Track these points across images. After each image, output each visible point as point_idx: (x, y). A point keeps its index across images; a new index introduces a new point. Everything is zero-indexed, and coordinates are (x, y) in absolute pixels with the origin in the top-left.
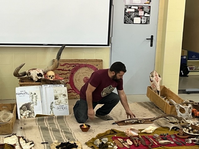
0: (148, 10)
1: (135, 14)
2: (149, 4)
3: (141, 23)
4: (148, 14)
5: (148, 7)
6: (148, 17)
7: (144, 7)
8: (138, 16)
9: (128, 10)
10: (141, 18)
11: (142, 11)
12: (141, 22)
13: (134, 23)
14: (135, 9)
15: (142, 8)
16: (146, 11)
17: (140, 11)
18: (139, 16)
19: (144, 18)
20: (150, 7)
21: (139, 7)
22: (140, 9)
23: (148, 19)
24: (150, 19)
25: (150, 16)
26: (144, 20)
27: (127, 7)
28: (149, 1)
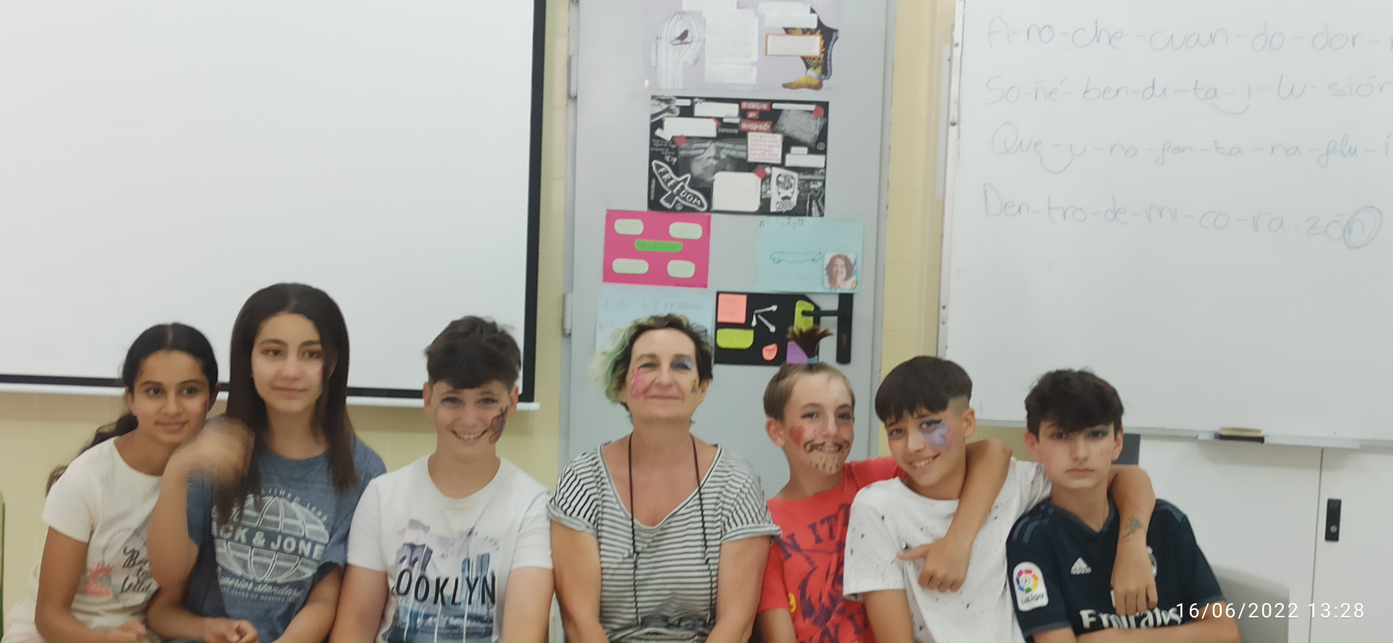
0: (813, 127)
1: (719, 149)
2: (818, 87)
3: (764, 209)
4: (813, 150)
5: (812, 107)
6: (811, 170)
7: (779, 112)
8: (743, 165)
9: (674, 127)
10: (766, 179)
11: (773, 130)
12: (765, 201)
13: (716, 207)
14: (719, 120)
15: (770, 116)
16: (797, 134)
17: (757, 131)
18: (750, 167)
19: (781, 179)
20: (822, 111)
21: (744, 105)
22: (752, 120)
23: (813, 186)
24: (824, 182)
25: (825, 167)
26: (788, 193)
27: (668, 110)
28: (819, 70)
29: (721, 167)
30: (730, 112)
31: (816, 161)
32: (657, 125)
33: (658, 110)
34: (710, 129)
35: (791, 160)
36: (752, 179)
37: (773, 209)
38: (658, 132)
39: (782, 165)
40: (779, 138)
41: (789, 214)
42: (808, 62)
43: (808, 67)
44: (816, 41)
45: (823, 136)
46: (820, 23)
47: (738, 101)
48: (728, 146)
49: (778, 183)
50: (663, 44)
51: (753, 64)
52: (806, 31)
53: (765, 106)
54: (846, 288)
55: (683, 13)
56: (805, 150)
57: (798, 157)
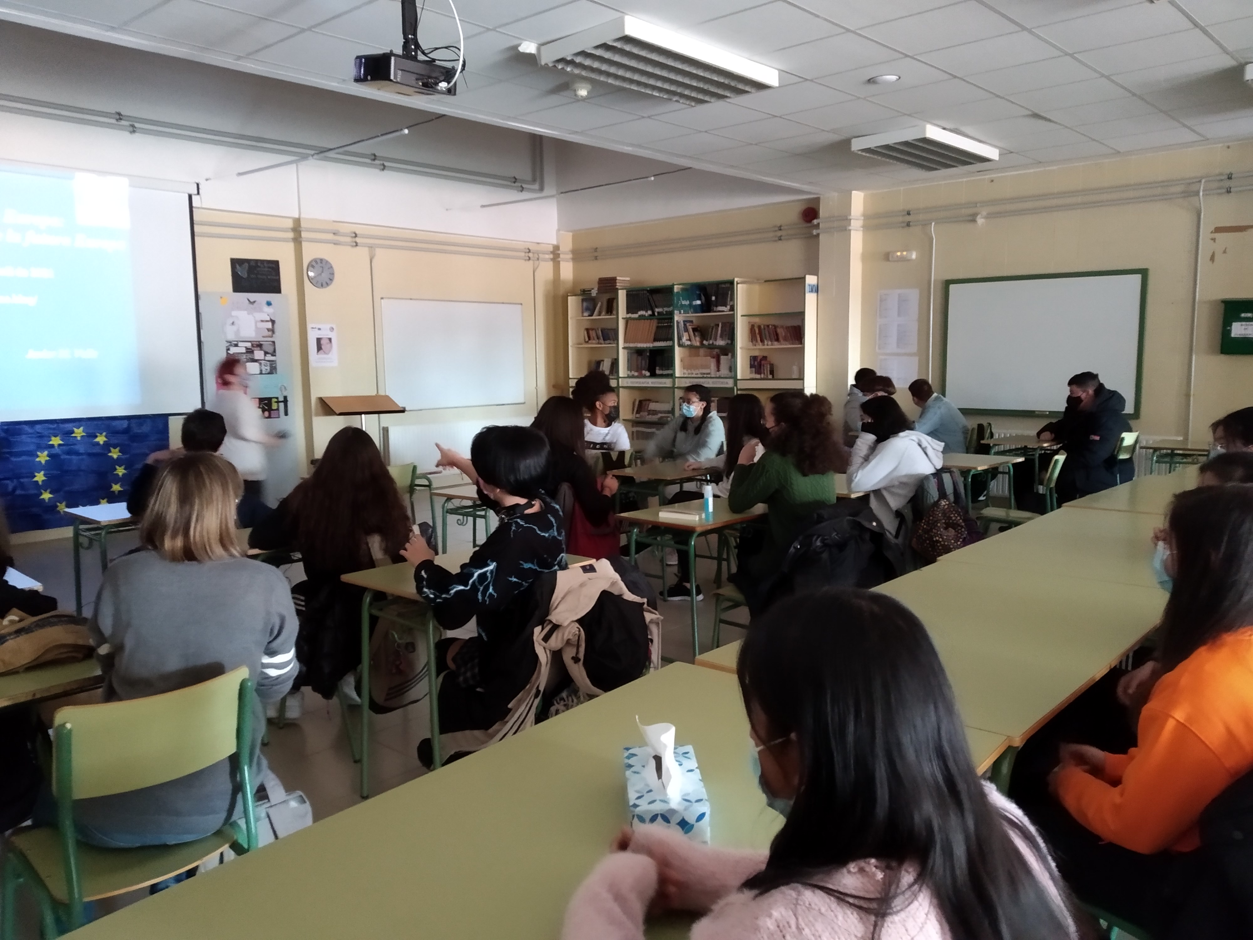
0: (272, 349)
1: (247, 356)
2: (272, 337)
3: (261, 373)
5: (271, 343)
6: (272, 361)
7: (262, 344)
8: (254, 360)
9: (233, 350)
10: (260, 364)
11: (261, 350)
12: (261, 370)
14: (246, 347)
16: (267, 350)
17: (257, 350)
18: (256, 361)
19: (265, 364)
20: (274, 344)
21: (253, 343)
22: (255, 347)
23: (273, 365)
24: (276, 364)
25: (276, 360)
26: (267, 368)
27: (231, 345)
29: (247, 362)
30: (249, 345)
31: (273, 358)
32: (228, 349)
33: (227, 345)
34: (244, 350)
35: (267, 358)
36: (256, 365)
37: (264, 372)
38: (229, 352)
39: (264, 360)
40: (263, 352)
41: (268, 374)
42: (268, 330)
44: (270, 324)
45: (275, 351)
46: (270, 319)
47: (251, 342)
48: (249, 355)
50: (228, 325)
51: (254, 331)
52: (267, 321)
53: (258, 343)
54: (285, 394)
55: (232, 316)
56: (270, 355)
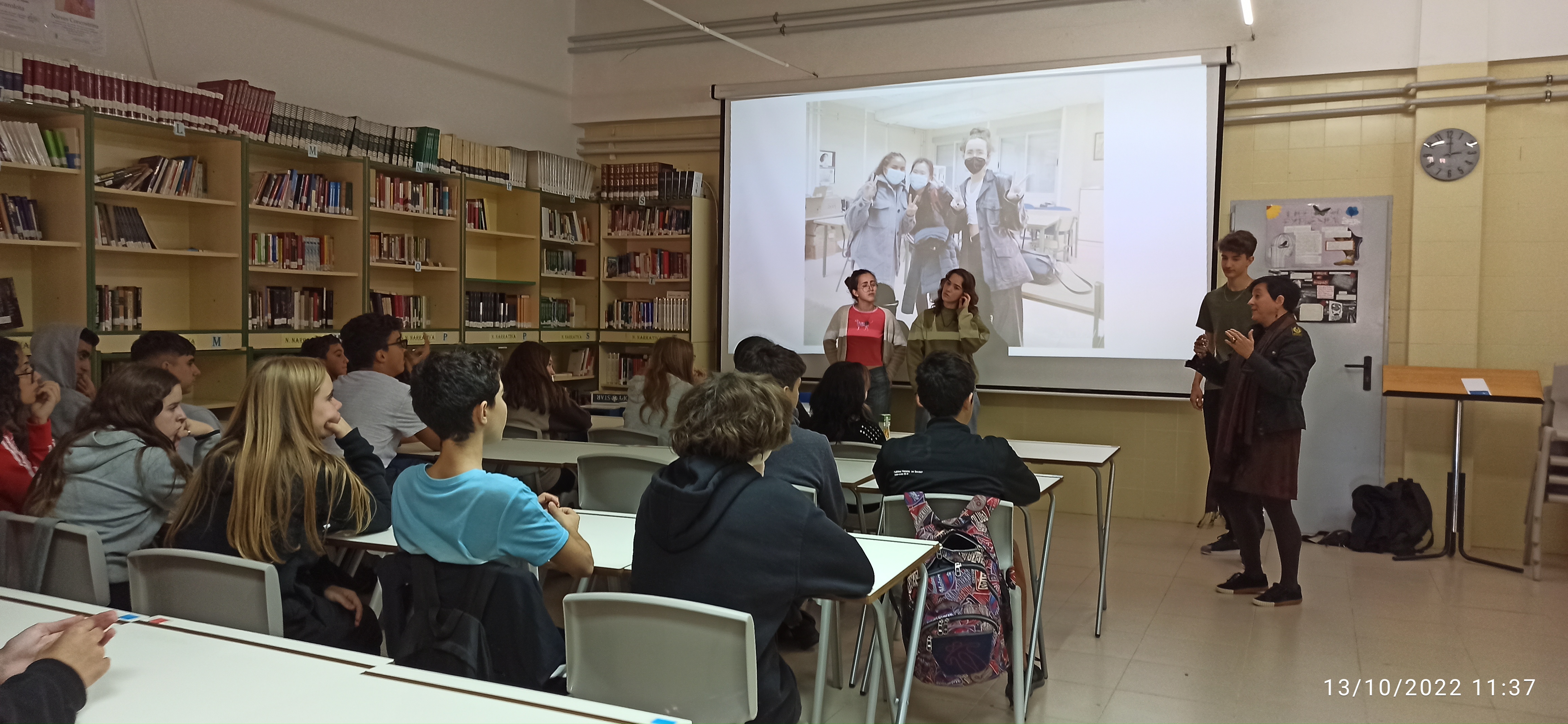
0: (1350, 282)
1: (1302, 293)
2: (1352, 264)
3: (1325, 320)
4: (1349, 293)
5: (1349, 273)
6: (1349, 302)
7: (1333, 275)
8: (1314, 300)
10: (1326, 306)
11: (1330, 284)
12: (1326, 316)
13: (1300, 320)
15: (1328, 278)
16: (1342, 285)
17: (1322, 285)
18: (1318, 301)
19: (1334, 306)
20: (1354, 275)
21: (1315, 273)
22: (1319, 279)
23: (1350, 309)
24: (1356, 307)
25: (1356, 300)
26: (1337, 312)
28: (1352, 256)
29: (1304, 301)
30: (1308, 277)
31: (1352, 297)
35: (1339, 297)
37: (1330, 320)
39: (1334, 300)
40: (1333, 287)
41: (1338, 322)
42: (1347, 253)
43: (1347, 255)
44: (1352, 242)
45: (1355, 286)
46: (1352, 234)
47: (1312, 272)
48: (1307, 292)
49: (1332, 308)
50: (1274, 248)
51: (1320, 255)
52: (1346, 239)
53: (1325, 273)
55: (1284, 234)
56: (1346, 292)
57: (1343, 296)
